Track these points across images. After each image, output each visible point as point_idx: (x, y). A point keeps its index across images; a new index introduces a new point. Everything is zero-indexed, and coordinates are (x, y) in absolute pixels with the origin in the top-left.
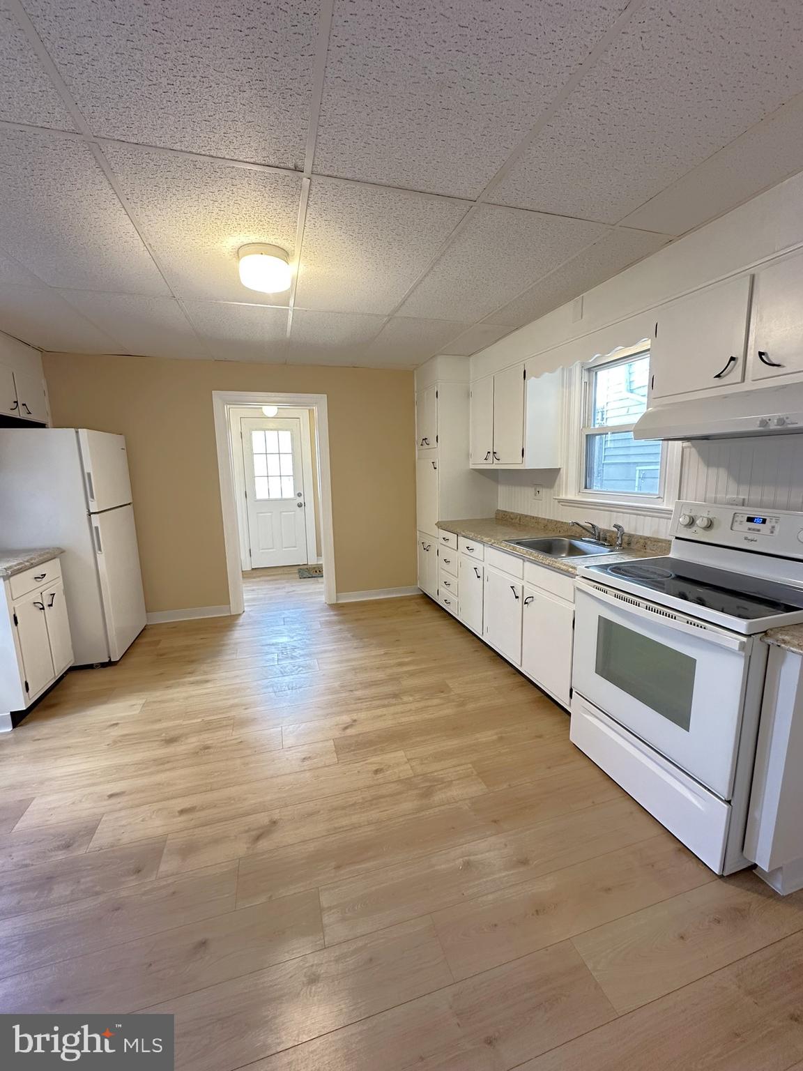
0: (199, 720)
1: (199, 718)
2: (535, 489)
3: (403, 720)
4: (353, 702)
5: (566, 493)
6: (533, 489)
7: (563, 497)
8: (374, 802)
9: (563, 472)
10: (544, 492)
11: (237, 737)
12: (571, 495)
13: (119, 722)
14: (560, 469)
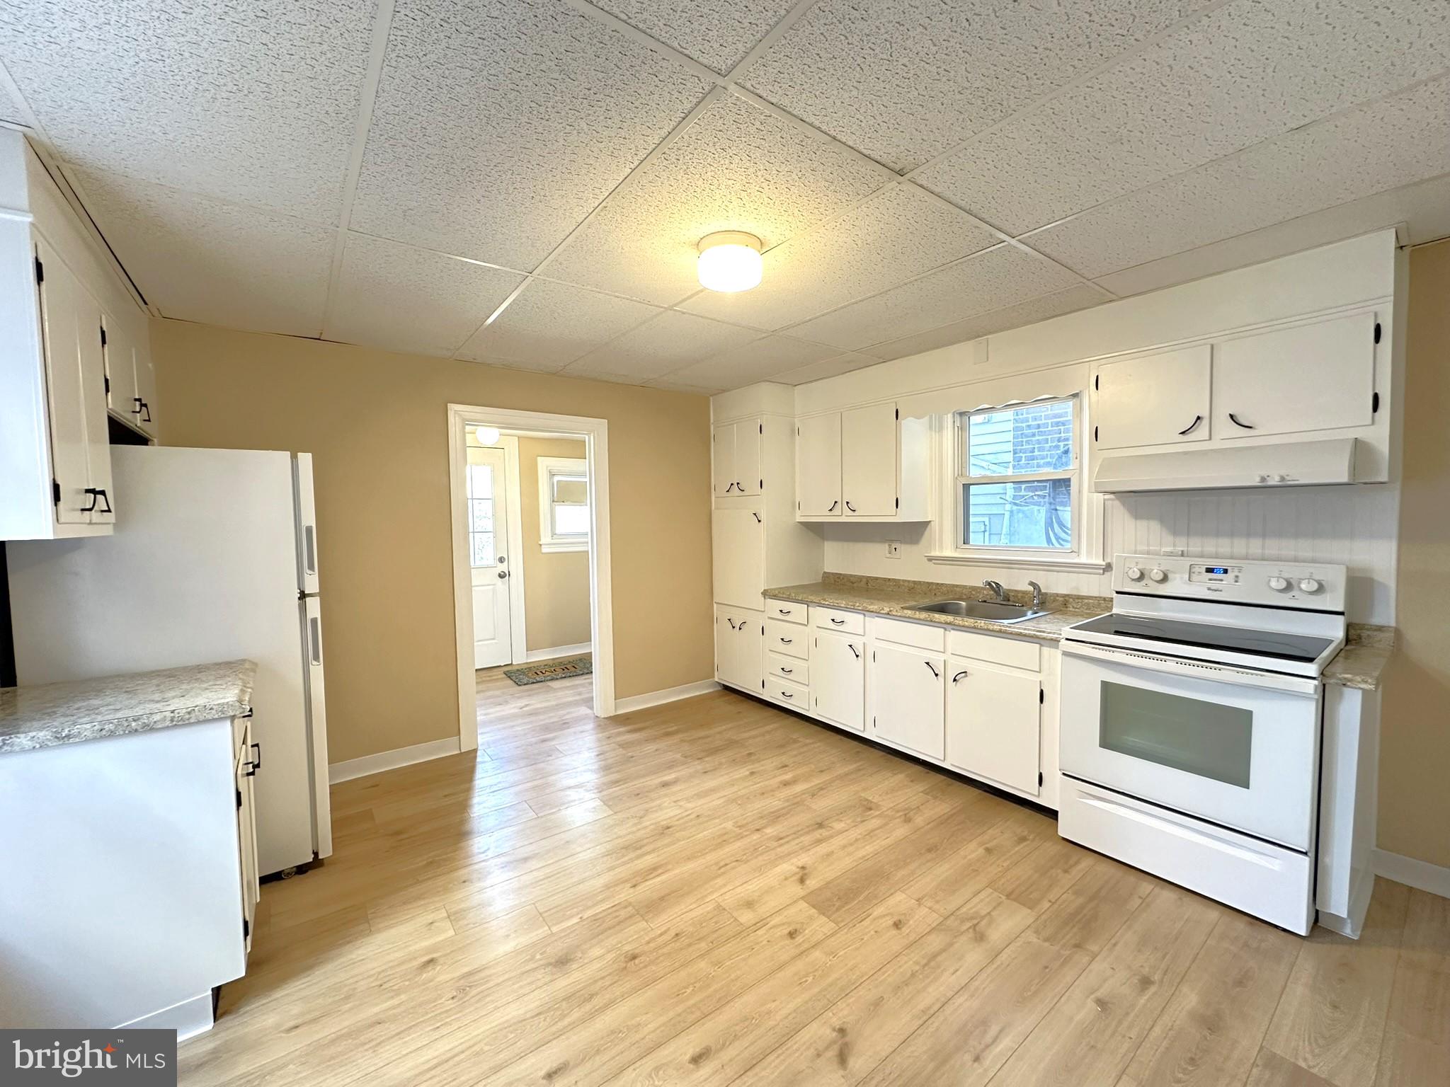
0: (575, 920)
1: (572, 917)
2: (890, 546)
3: (861, 853)
4: (776, 844)
5: (941, 548)
6: (887, 545)
7: (934, 554)
8: (933, 964)
9: (935, 526)
10: (903, 549)
11: (664, 929)
12: (949, 552)
13: (434, 955)
14: (930, 522)
